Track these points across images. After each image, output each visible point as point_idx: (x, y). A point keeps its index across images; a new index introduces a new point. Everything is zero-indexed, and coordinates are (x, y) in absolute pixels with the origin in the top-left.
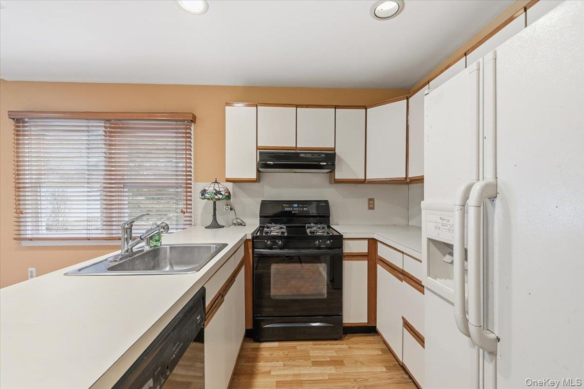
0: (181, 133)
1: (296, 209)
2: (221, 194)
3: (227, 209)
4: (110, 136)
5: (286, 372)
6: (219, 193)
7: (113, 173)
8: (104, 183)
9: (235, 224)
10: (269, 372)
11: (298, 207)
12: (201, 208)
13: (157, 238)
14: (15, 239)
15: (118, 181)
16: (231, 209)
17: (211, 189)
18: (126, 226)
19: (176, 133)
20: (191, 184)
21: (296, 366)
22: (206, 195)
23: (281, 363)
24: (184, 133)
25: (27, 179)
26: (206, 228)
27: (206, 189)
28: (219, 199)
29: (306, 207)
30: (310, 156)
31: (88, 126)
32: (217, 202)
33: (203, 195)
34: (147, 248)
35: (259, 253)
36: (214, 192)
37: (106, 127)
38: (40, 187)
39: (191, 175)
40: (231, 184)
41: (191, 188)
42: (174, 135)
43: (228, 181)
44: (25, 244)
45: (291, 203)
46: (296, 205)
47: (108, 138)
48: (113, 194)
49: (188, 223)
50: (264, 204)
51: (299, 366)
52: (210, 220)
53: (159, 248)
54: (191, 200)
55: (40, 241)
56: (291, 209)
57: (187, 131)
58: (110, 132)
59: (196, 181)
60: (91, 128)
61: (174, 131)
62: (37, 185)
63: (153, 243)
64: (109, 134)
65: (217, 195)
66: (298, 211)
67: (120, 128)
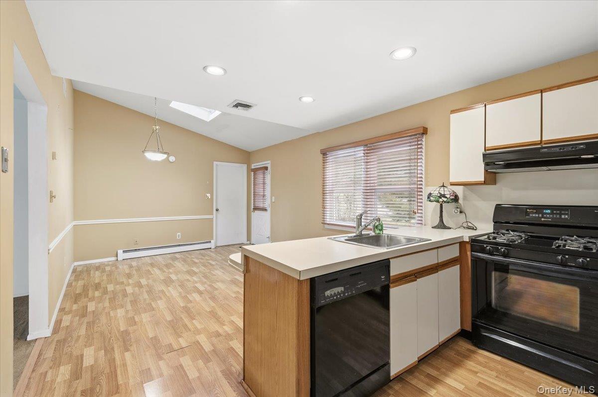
0: (413, 145)
1: (548, 216)
2: (446, 197)
3: (456, 211)
4: (367, 156)
5: (496, 382)
6: (444, 196)
7: (368, 182)
8: (363, 189)
9: (464, 227)
10: (476, 373)
11: (552, 213)
12: (431, 210)
13: (380, 228)
14: (322, 223)
15: (371, 188)
16: (461, 212)
17: (436, 193)
18: (358, 217)
19: (410, 146)
20: (421, 188)
21: (514, 385)
22: (431, 198)
23: (494, 374)
24: (416, 145)
25: (328, 188)
26: (432, 228)
27: (432, 192)
28: (445, 202)
29: (565, 214)
30: (557, 149)
31: (355, 152)
32: (444, 205)
33: (428, 198)
34: (373, 234)
35: (476, 256)
36: (439, 195)
37: (364, 150)
38: (333, 193)
39: (422, 181)
40: (461, 187)
41: (421, 192)
42: (408, 148)
43: (452, 184)
44: (326, 226)
45: (539, 208)
46: (549, 211)
47: (366, 158)
48: (368, 197)
49: (420, 222)
50: (499, 208)
51: (516, 386)
52: (437, 221)
53: (380, 236)
54: (421, 202)
55: (336, 226)
56: (540, 215)
57: (419, 143)
58: (367, 153)
59: (427, 185)
60: (356, 153)
61: (408, 144)
62: (332, 192)
63: (377, 232)
64: (366, 154)
65: (441, 198)
66: (552, 218)
67: (372, 149)
